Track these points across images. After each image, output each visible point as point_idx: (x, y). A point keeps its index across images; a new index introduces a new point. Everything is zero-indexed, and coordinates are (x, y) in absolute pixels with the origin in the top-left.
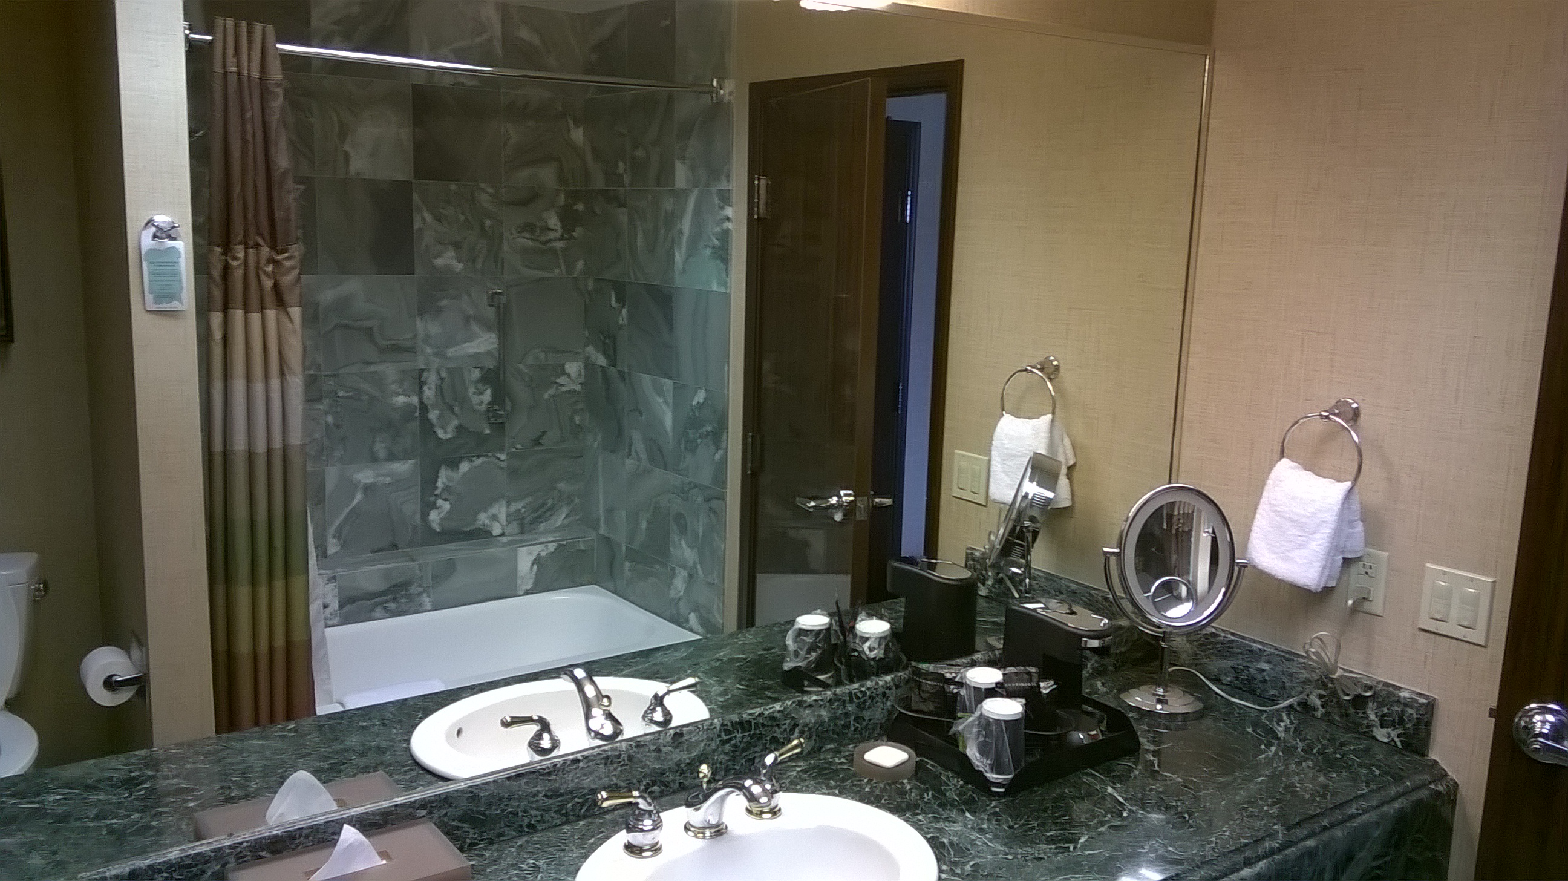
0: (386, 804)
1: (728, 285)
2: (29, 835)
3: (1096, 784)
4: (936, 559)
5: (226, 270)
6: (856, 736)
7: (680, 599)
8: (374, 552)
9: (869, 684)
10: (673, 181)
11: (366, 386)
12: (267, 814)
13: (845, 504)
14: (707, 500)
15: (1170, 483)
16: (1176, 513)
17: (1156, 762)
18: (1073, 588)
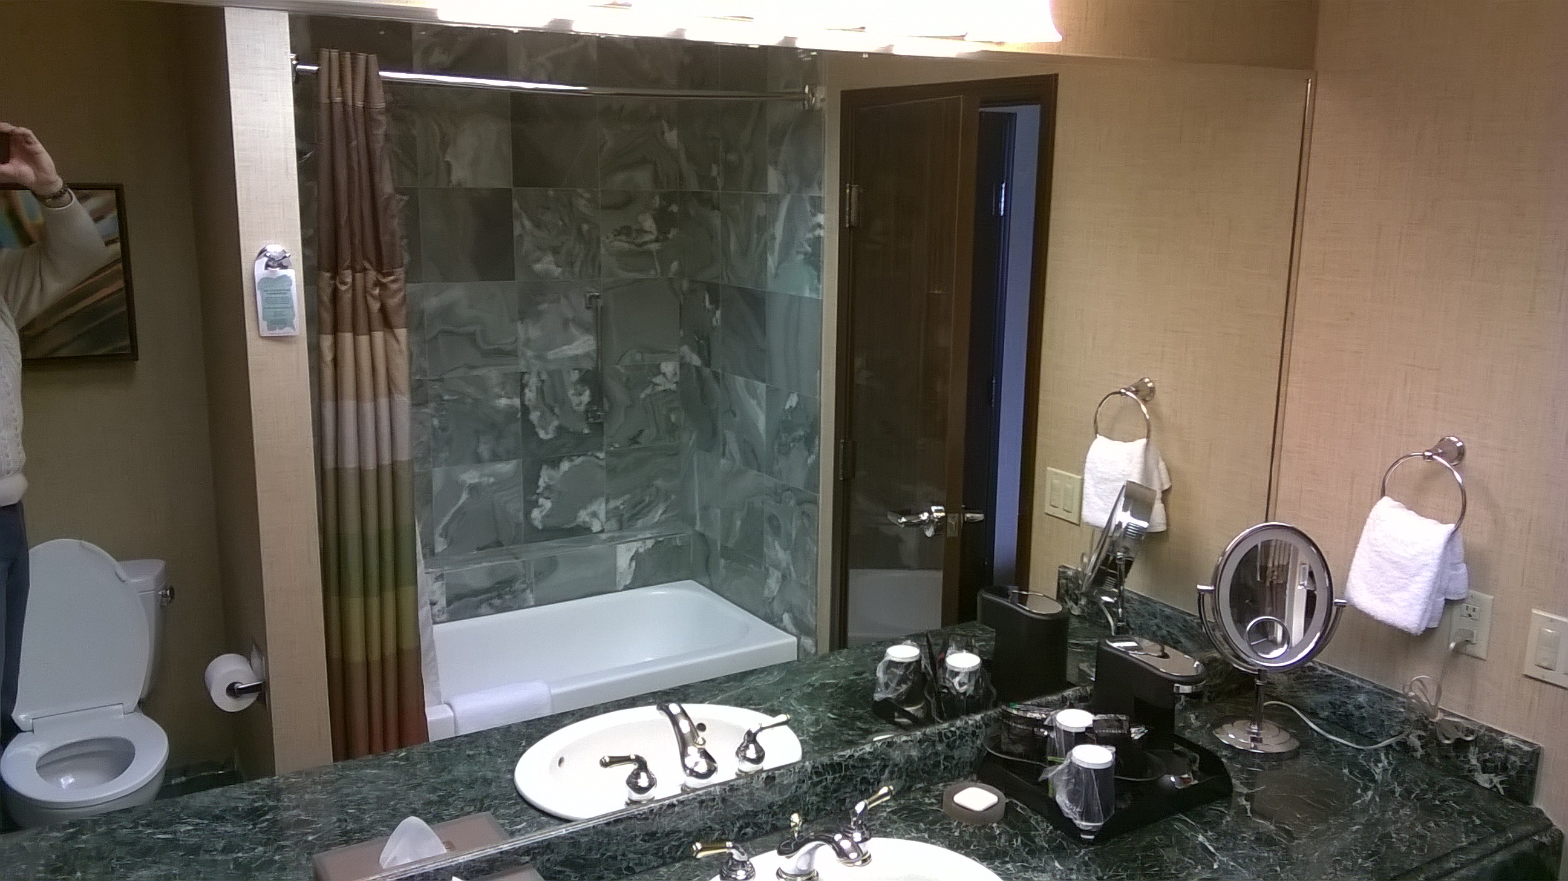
0: (492, 851)
1: (821, 292)
2: (164, 867)
3: (1186, 831)
4: (1027, 591)
5: (335, 291)
6: (945, 775)
7: (773, 599)
8: (479, 549)
9: (958, 723)
10: (766, 185)
11: (470, 390)
12: (382, 857)
13: (936, 520)
14: (800, 503)
15: (1267, 521)
16: (1270, 565)
17: (1248, 807)
18: (1167, 613)
